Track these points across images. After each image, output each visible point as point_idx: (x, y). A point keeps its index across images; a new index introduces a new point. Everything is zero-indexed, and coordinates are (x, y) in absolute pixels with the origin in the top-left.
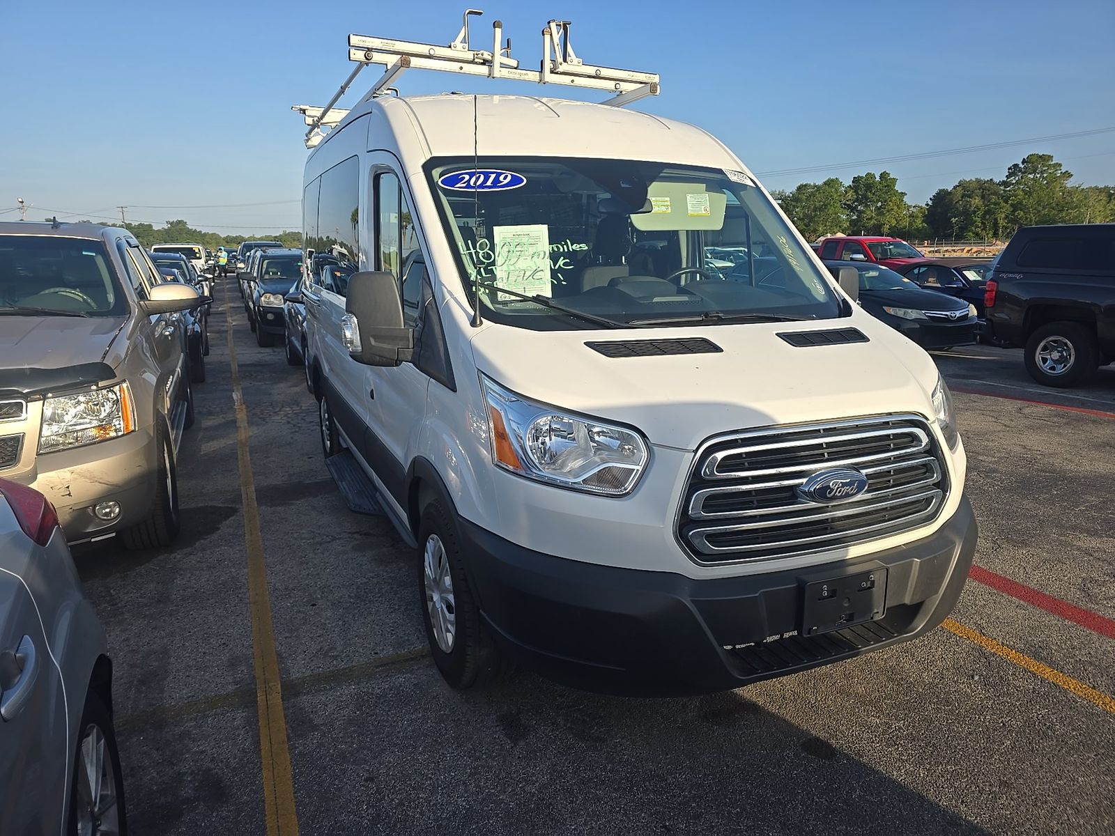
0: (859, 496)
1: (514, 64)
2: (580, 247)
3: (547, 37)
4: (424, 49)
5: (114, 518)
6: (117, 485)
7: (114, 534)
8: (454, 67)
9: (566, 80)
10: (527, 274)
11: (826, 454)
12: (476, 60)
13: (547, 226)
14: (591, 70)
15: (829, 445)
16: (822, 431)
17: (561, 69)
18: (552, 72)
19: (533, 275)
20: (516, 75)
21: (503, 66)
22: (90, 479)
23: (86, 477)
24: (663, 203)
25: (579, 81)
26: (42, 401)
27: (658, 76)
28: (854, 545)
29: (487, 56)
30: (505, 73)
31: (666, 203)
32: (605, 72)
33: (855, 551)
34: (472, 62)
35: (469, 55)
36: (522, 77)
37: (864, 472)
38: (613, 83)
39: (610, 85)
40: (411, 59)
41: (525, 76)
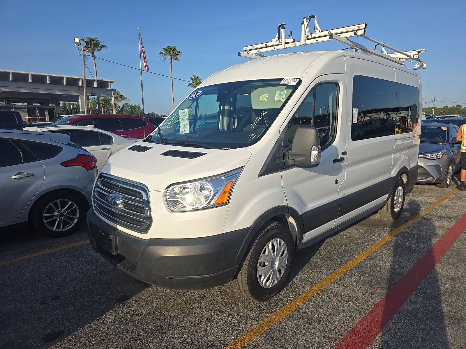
8: (272, 48)
9: (314, 41)
14: (326, 33)
18: (307, 39)
19: (186, 126)
20: (294, 45)
25: (320, 40)
28: (118, 225)
30: (290, 45)
31: (266, 97)
32: (333, 31)
34: (278, 45)
35: (278, 42)
40: (260, 50)
41: (297, 45)
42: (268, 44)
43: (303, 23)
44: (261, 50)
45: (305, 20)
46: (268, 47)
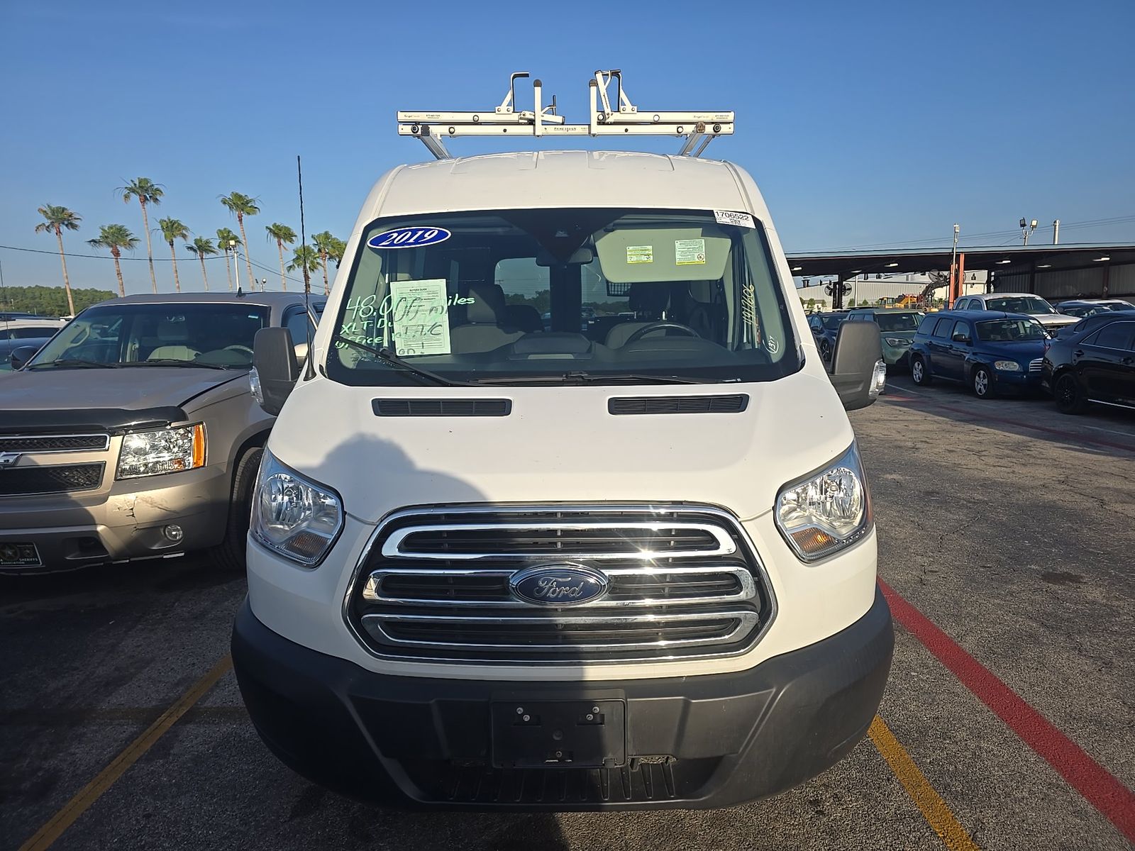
0: (594, 602)
1: (559, 119)
2: (467, 301)
3: (593, 89)
4: (468, 117)
5: (179, 540)
6: (174, 512)
7: (183, 554)
8: (498, 130)
9: (620, 129)
10: (426, 329)
11: (559, 544)
12: (521, 121)
13: (445, 280)
14: (649, 117)
15: (566, 533)
16: (559, 515)
17: (611, 120)
18: (601, 123)
19: (431, 330)
20: (562, 130)
21: (545, 123)
22: (151, 504)
23: (147, 502)
24: (643, 252)
25: (633, 129)
26: (122, 436)
27: (732, 114)
28: (592, 664)
29: (529, 115)
30: (551, 130)
31: (647, 252)
32: (665, 117)
33: (595, 672)
34: (518, 124)
35: (515, 117)
36: (571, 132)
37: (607, 572)
38: (675, 127)
39: (672, 129)
40: (456, 127)
41: (573, 132)
42: (483, 117)
43: (594, 83)
44: (459, 130)
45: (599, 77)
46: (481, 124)
